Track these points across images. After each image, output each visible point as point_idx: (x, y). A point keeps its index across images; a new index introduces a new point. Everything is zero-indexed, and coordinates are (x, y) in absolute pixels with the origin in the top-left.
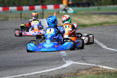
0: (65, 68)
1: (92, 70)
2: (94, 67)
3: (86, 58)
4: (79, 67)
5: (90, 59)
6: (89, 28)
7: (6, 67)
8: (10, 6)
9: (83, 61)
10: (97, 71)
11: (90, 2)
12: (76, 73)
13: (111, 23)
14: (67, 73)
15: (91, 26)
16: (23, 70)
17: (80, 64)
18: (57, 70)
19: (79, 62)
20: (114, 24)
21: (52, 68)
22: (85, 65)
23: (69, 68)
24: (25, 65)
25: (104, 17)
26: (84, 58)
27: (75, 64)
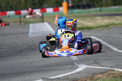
0: (79, 73)
1: (108, 73)
2: (109, 70)
3: (99, 61)
4: (94, 71)
5: (103, 62)
6: (95, 30)
7: (17, 74)
8: (7, 10)
9: (96, 65)
10: (114, 74)
11: (90, 3)
12: (91, 77)
13: (117, 24)
14: (82, 77)
15: (97, 29)
16: (36, 75)
17: (94, 68)
18: (71, 74)
19: (93, 66)
20: (120, 26)
21: (66, 73)
22: (99, 69)
23: (83, 73)
24: (36, 71)
25: (108, 18)
26: (97, 61)
27: (89, 68)
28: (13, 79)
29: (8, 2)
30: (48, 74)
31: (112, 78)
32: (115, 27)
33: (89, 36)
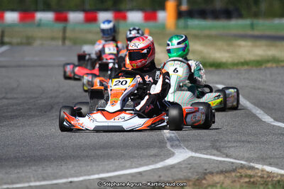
0: (172, 167)
1: (239, 174)
2: (242, 167)
3: (222, 144)
4: (206, 166)
6: (230, 71)
7: (28, 159)
8: (37, 10)
9: (215, 152)
10: (250, 176)
11: (231, 8)
12: (198, 180)
14: (175, 179)
15: (235, 68)
16: (71, 166)
17: (207, 159)
18: (153, 170)
19: (207, 154)
21: (141, 165)
22: (221, 162)
23: (180, 168)
24: (74, 156)
26: (218, 144)
27: (196, 157)
30: (99, 165)
31: (245, 185)
32: (277, 67)
33: (213, 83)
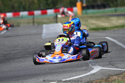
0: (94, 74)
1: (124, 75)
3: (114, 63)
4: (109, 73)
5: (119, 63)
6: (110, 31)
7: (30, 75)
8: (20, 11)
9: (111, 66)
11: (105, 3)
12: (107, 79)
14: (97, 79)
15: (112, 29)
16: (49, 77)
17: (109, 70)
18: (86, 76)
19: (108, 67)
21: (80, 74)
22: (115, 70)
23: (98, 74)
24: (50, 73)
25: (124, 18)
26: (112, 63)
27: (104, 69)
28: (26, 81)
29: (21, 3)
30: (62, 76)
33: (104, 37)
